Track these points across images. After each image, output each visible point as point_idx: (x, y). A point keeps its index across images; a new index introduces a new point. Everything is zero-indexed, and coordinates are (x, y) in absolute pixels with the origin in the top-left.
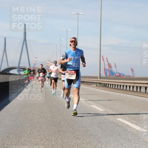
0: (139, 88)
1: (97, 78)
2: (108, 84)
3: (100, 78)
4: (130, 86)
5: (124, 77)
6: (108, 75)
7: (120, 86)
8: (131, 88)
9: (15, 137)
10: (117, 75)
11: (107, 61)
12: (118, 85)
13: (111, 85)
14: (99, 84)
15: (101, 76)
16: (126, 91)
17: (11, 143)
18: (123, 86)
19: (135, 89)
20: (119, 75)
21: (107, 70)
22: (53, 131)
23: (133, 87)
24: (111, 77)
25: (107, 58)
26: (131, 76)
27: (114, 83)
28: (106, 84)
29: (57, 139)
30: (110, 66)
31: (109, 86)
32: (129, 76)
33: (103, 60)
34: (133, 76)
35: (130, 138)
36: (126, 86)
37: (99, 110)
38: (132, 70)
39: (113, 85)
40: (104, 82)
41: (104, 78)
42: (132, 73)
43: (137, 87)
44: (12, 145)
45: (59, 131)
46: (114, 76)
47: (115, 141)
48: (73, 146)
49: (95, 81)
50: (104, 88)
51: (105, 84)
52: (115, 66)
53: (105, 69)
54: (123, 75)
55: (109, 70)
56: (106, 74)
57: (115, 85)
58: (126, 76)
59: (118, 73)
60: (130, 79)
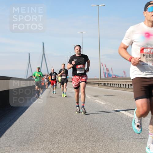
0: (130, 85)
1: (98, 79)
2: (107, 84)
3: (101, 80)
4: (123, 85)
5: (119, 78)
6: (107, 77)
7: (116, 84)
8: (124, 85)
9: (39, 127)
10: (113, 76)
11: (106, 67)
12: (114, 84)
13: (109, 84)
14: (100, 84)
15: (102, 78)
16: (121, 88)
17: (37, 131)
18: (118, 84)
19: (127, 86)
20: (114, 76)
21: (106, 73)
22: (68, 121)
23: (126, 85)
24: (109, 78)
25: (105, 65)
26: (124, 77)
27: (111, 83)
28: (106, 84)
29: (71, 127)
30: (108, 70)
31: (108, 85)
32: (123, 77)
33: (103, 66)
34: (125, 77)
35: (125, 123)
36: (121, 84)
37: (101, 104)
38: (124, 72)
39: (111, 84)
40: (104, 83)
41: (103, 79)
42: (125, 74)
43: (129, 85)
44: (38, 133)
45: (72, 121)
46: (111, 78)
47: (114, 126)
48: (83, 131)
49: (97, 82)
50: (104, 86)
51: (104, 84)
52: (112, 70)
53: (104, 73)
54: (118, 76)
55: (107, 73)
56: (105, 76)
57: (112, 84)
58: (120, 77)
59: (114, 75)
60: (123, 79)
